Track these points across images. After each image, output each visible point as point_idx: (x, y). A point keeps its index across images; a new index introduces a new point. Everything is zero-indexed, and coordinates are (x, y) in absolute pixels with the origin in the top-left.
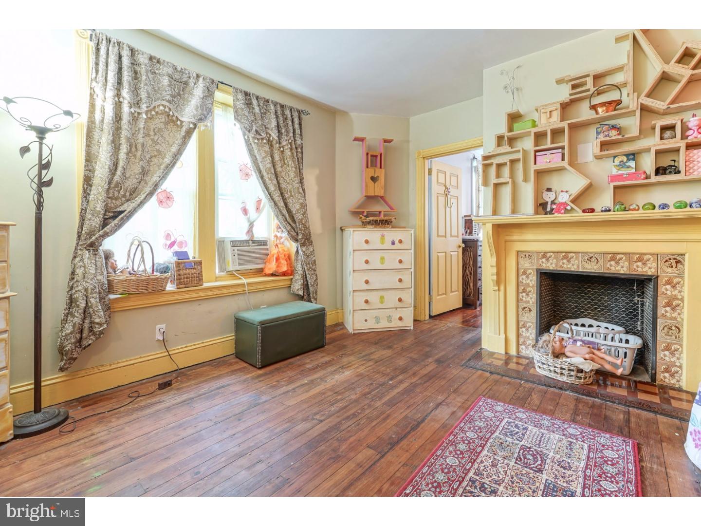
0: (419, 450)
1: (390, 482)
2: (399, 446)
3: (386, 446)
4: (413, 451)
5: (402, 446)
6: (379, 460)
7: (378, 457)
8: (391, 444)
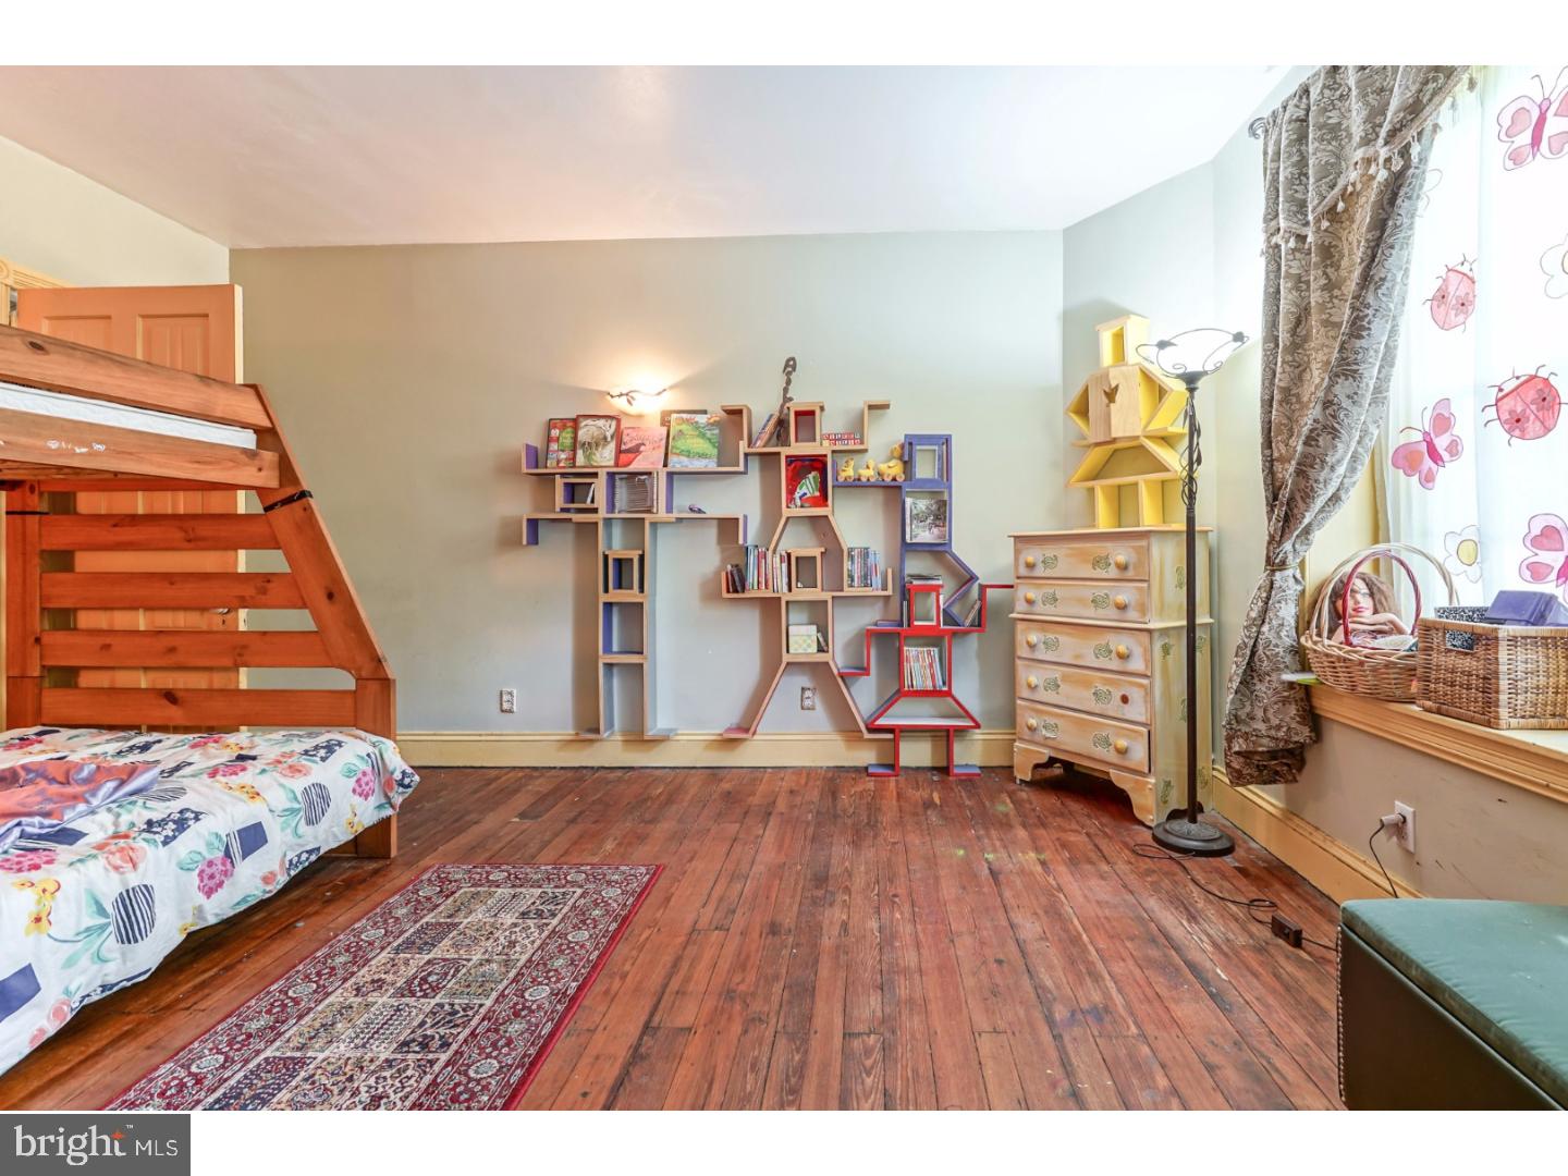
0: (568, 1072)
1: (613, 992)
2: (621, 1060)
3: (649, 1048)
4: (586, 1060)
5: (612, 1065)
6: (652, 1015)
7: (656, 1019)
8: (642, 1058)
